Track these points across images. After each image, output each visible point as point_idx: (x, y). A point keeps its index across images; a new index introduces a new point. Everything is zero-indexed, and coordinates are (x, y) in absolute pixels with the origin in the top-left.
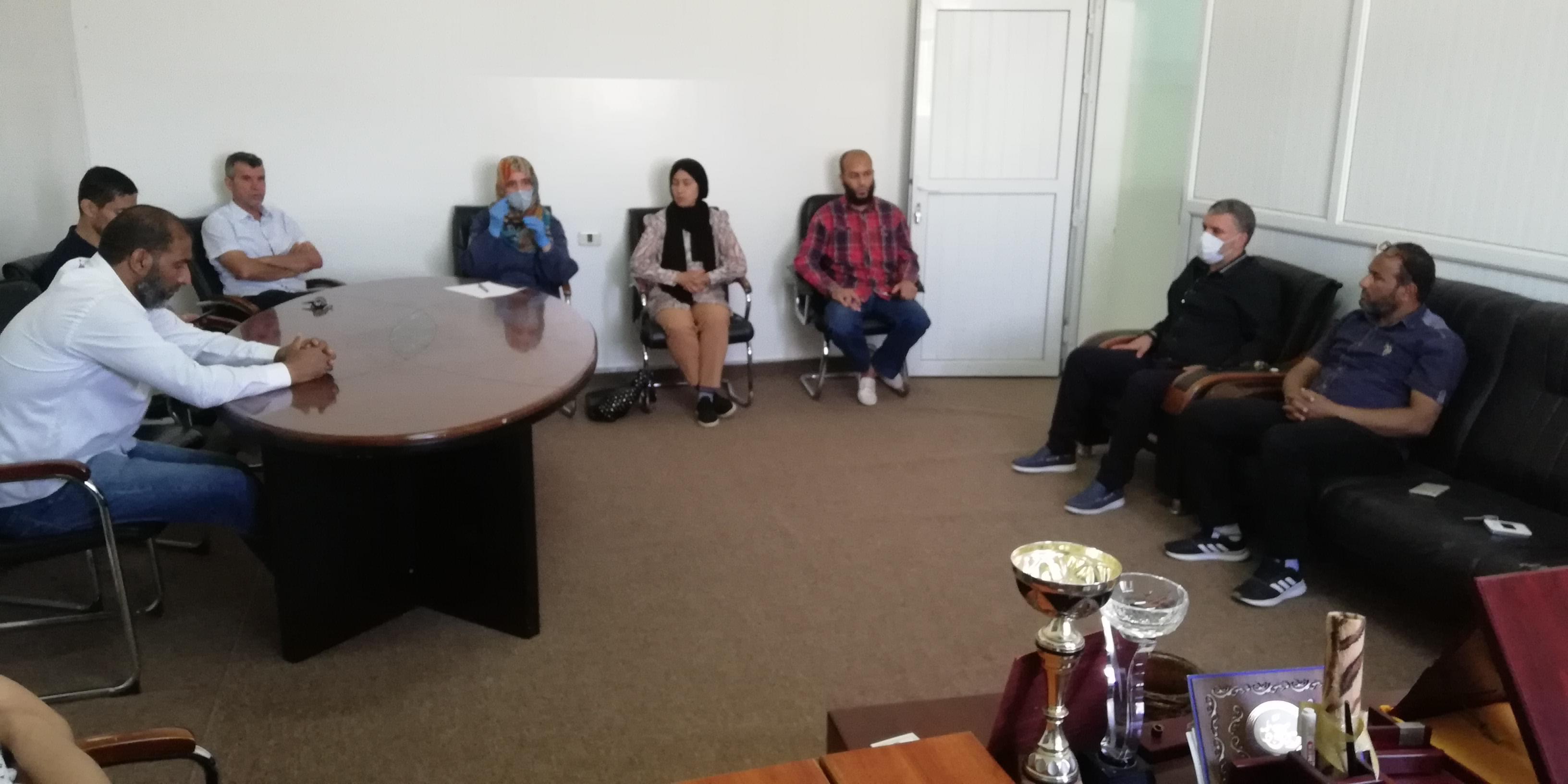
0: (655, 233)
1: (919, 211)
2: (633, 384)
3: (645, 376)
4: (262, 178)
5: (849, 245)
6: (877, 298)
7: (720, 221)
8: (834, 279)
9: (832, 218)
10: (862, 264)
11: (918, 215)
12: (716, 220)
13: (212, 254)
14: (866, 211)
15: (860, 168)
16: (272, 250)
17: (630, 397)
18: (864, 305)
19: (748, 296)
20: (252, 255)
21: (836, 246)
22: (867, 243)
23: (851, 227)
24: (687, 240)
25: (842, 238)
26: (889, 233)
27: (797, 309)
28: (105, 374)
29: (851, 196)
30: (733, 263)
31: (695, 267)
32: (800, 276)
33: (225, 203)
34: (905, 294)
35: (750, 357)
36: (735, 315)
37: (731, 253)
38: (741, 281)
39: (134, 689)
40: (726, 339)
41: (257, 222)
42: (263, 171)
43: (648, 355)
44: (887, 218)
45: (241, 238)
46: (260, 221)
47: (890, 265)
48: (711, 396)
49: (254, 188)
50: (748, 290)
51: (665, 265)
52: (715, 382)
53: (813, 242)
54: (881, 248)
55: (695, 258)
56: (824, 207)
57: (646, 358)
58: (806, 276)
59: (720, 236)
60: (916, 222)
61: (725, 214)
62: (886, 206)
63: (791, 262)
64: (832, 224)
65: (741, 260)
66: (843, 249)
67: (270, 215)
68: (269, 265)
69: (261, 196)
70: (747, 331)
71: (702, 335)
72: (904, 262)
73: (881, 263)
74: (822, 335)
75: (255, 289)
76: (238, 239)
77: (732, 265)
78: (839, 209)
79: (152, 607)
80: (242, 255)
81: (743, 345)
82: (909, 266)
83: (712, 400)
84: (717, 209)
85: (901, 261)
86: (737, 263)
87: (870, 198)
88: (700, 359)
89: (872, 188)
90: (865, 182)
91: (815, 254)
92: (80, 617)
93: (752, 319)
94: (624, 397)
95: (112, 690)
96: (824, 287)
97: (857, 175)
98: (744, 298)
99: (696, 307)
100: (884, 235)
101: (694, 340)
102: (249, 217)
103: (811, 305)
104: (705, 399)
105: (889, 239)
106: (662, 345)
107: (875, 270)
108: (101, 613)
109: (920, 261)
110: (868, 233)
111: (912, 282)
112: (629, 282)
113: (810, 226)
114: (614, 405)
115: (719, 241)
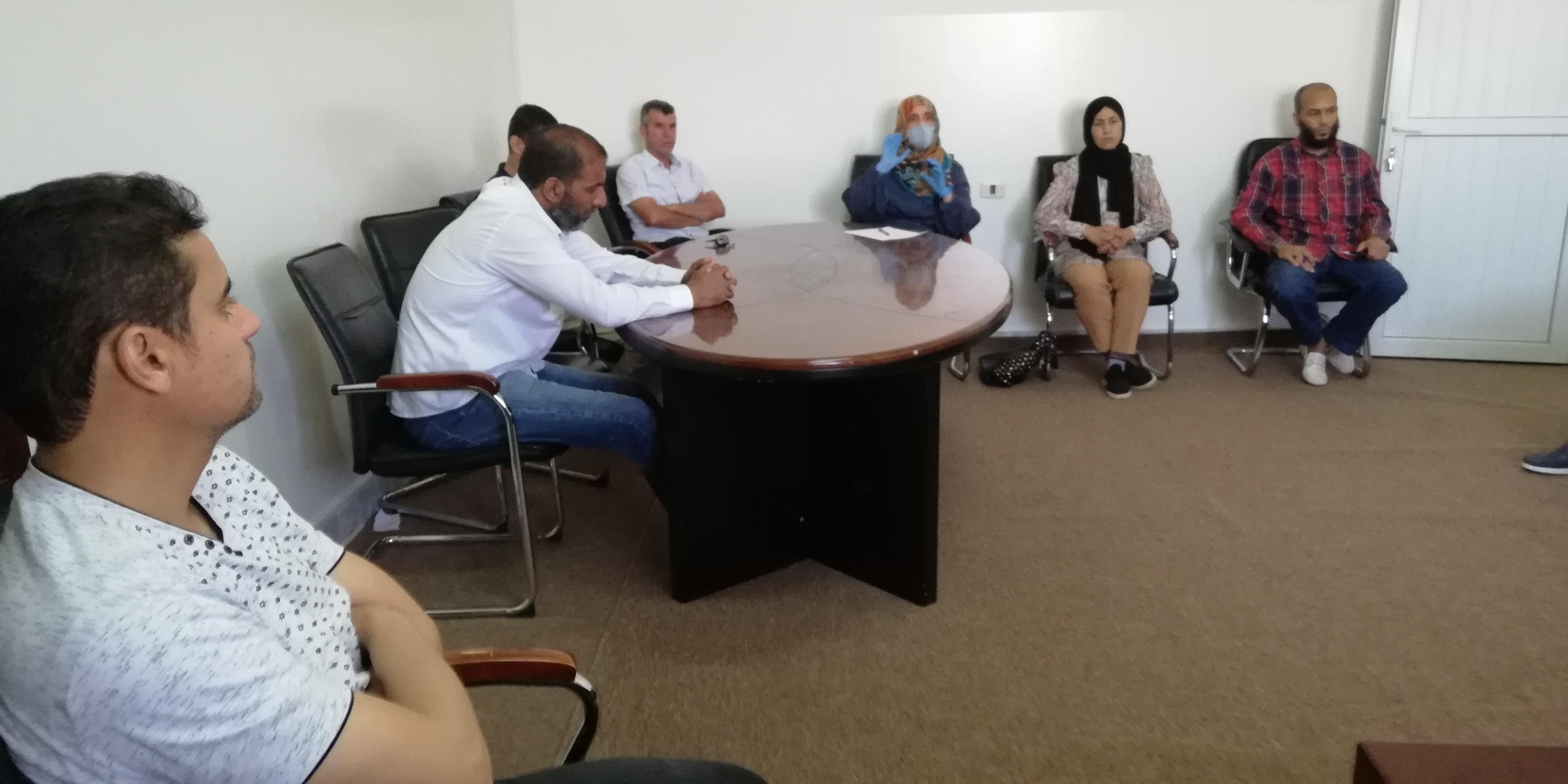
0: (1066, 179)
1: (1392, 156)
2: (1033, 347)
3: (1048, 339)
4: (673, 126)
5: (1301, 196)
6: (1336, 257)
7: (1142, 168)
8: (1279, 234)
9: (1280, 163)
10: (1318, 218)
11: (1391, 161)
12: (1137, 166)
13: (625, 200)
14: (1325, 156)
15: (1322, 104)
16: (679, 198)
17: (1030, 361)
18: (1318, 265)
19: (1174, 252)
20: (661, 203)
21: (1284, 196)
22: (1325, 194)
23: (1304, 172)
24: (1103, 189)
25: (1293, 187)
26: (1353, 180)
27: (1229, 271)
28: (516, 294)
29: (1308, 137)
30: (1157, 215)
31: (1110, 219)
32: (1237, 231)
33: (639, 151)
34: (1374, 253)
35: (1171, 323)
36: (1157, 274)
37: (1155, 203)
38: (1165, 235)
39: (529, 612)
40: (1147, 301)
41: (667, 171)
42: (674, 118)
43: (1052, 315)
44: (1352, 164)
45: (652, 185)
46: (669, 170)
47: (1352, 219)
48: (1122, 364)
49: (665, 135)
50: (1173, 244)
51: (1074, 218)
52: (1131, 349)
53: (1255, 191)
54: (1343, 199)
55: (1111, 208)
56: (1273, 150)
57: (1050, 319)
58: (1246, 231)
59: (1142, 185)
60: (1388, 170)
61: (1149, 159)
62: (1350, 150)
63: (1227, 216)
64: (1281, 171)
65: (1165, 211)
66: (1293, 200)
67: (679, 164)
68: (676, 213)
69: (671, 143)
70: (1171, 292)
71: (1119, 295)
72: (1372, 216)
73: (1341, 217)
74: (1261, 300)
75: (662, 236)
76: (649, 185)
77: (1157, 217)
78: (1290, 154)
79: (552, 533)
80: (652, 202)
81: (1164, 308)
82: (1379, 220)
83: (1123, 369)
84: (1139, 155)
85: (1368, 215)
86: (1162, 214)
87: (1331, 141)
88: (1113, 321)
89: (1335, 128)
90: (1328, 120)
91: (1257, 206)
92: (487, 537)
93: (1175, 279)
94: (1023, 360)
95: (509, 610)
96: (1267, 243)
97: (1318, 112)
98: (1169, 253)
99: (1110, 264)
100: (1347, 183)
101: (1107, 299)
102: (660, 165)
103: (1249, 266)
104: (1116, 367)
105: (1353, 189)
106: (1069, 304)
107: (1335, 225)
108: (506, 535)
109: (1392, 215)
110: (1326, 181)
111: (1382, 239)
112: (1034, 233)
113: (1252, 174)
114: (1011, 368)
115: (1140, 190)
